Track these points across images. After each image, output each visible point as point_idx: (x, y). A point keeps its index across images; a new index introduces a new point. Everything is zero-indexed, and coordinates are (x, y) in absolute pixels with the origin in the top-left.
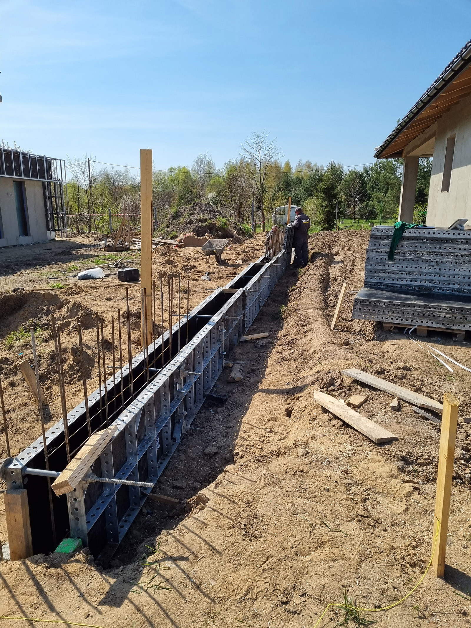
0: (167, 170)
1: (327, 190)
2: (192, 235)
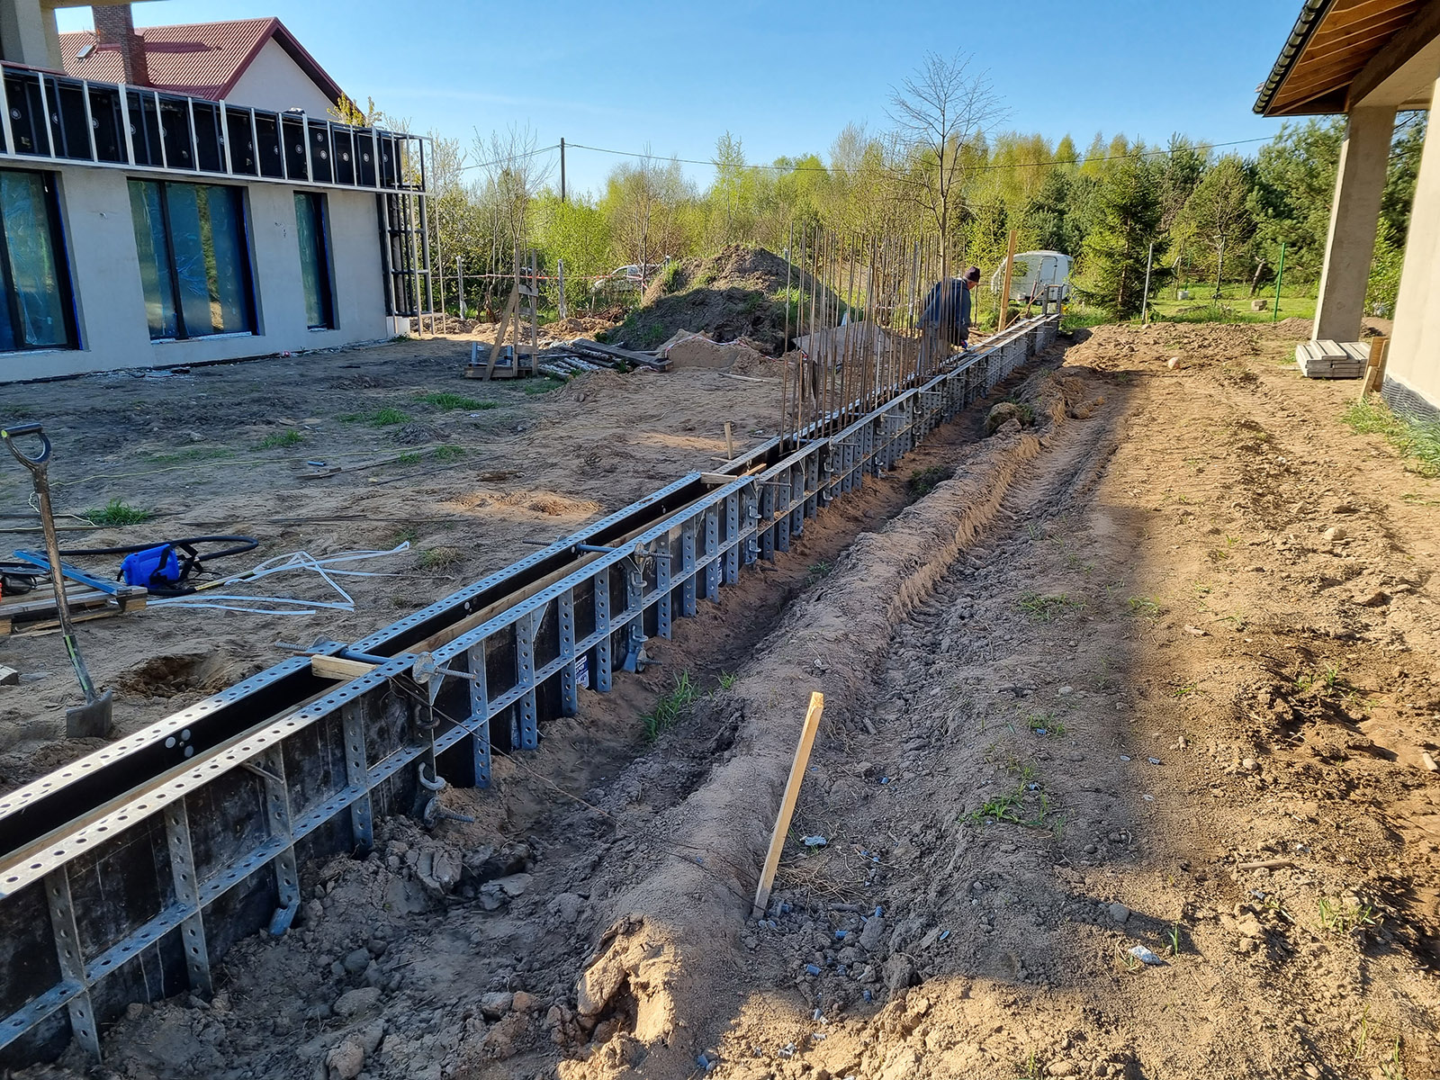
0: (770, 163)
1: (1127, 212)
2: (699, 337)
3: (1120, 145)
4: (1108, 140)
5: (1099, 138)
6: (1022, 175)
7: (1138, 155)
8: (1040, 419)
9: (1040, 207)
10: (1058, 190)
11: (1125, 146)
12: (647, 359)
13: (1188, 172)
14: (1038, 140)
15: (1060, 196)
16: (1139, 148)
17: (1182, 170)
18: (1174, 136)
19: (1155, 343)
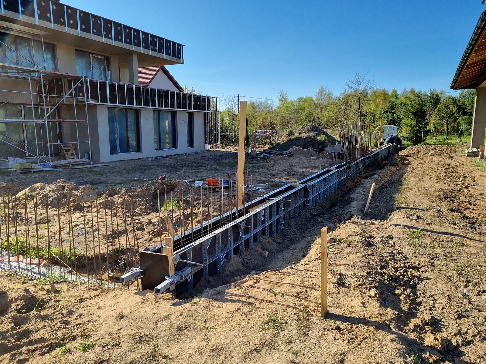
0: (296, 99)
1: (415, 114)
2: (299, 148)
3: (413, 91)
4: (408, 90)
5: (405, 89)
6: (380, 102)
7: (419, 95)
8: (395, 164)
9: (386, 112)
10: (392, 106)
11: (414, 91)
12: (286, 153)
13: (436, 100)
14: (384, 90)
15: (393, 108)
16: (419, 92)
17: (434, 100)
18: (430, 90)
19: (425, 150)
